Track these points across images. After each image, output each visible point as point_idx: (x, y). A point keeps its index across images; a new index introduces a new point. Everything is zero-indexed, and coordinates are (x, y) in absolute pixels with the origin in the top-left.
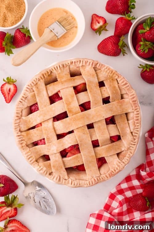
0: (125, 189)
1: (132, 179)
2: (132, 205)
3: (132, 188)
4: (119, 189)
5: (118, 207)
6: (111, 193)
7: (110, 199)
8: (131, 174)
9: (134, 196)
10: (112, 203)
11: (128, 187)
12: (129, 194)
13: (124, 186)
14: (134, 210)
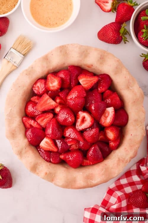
0: (124, 184)
1: (132, 175)
2: (132, 201)
3: (132, 184)
4: (118, 184)
5: (116, 203)
6: (109, 188)
7: (108, 195)
8: (131, 169)
9: (134, 192)
10: (110, 199)
11: (127, 183)
12: (129, 190)
13: (124, 181)
14: (133, 207)
